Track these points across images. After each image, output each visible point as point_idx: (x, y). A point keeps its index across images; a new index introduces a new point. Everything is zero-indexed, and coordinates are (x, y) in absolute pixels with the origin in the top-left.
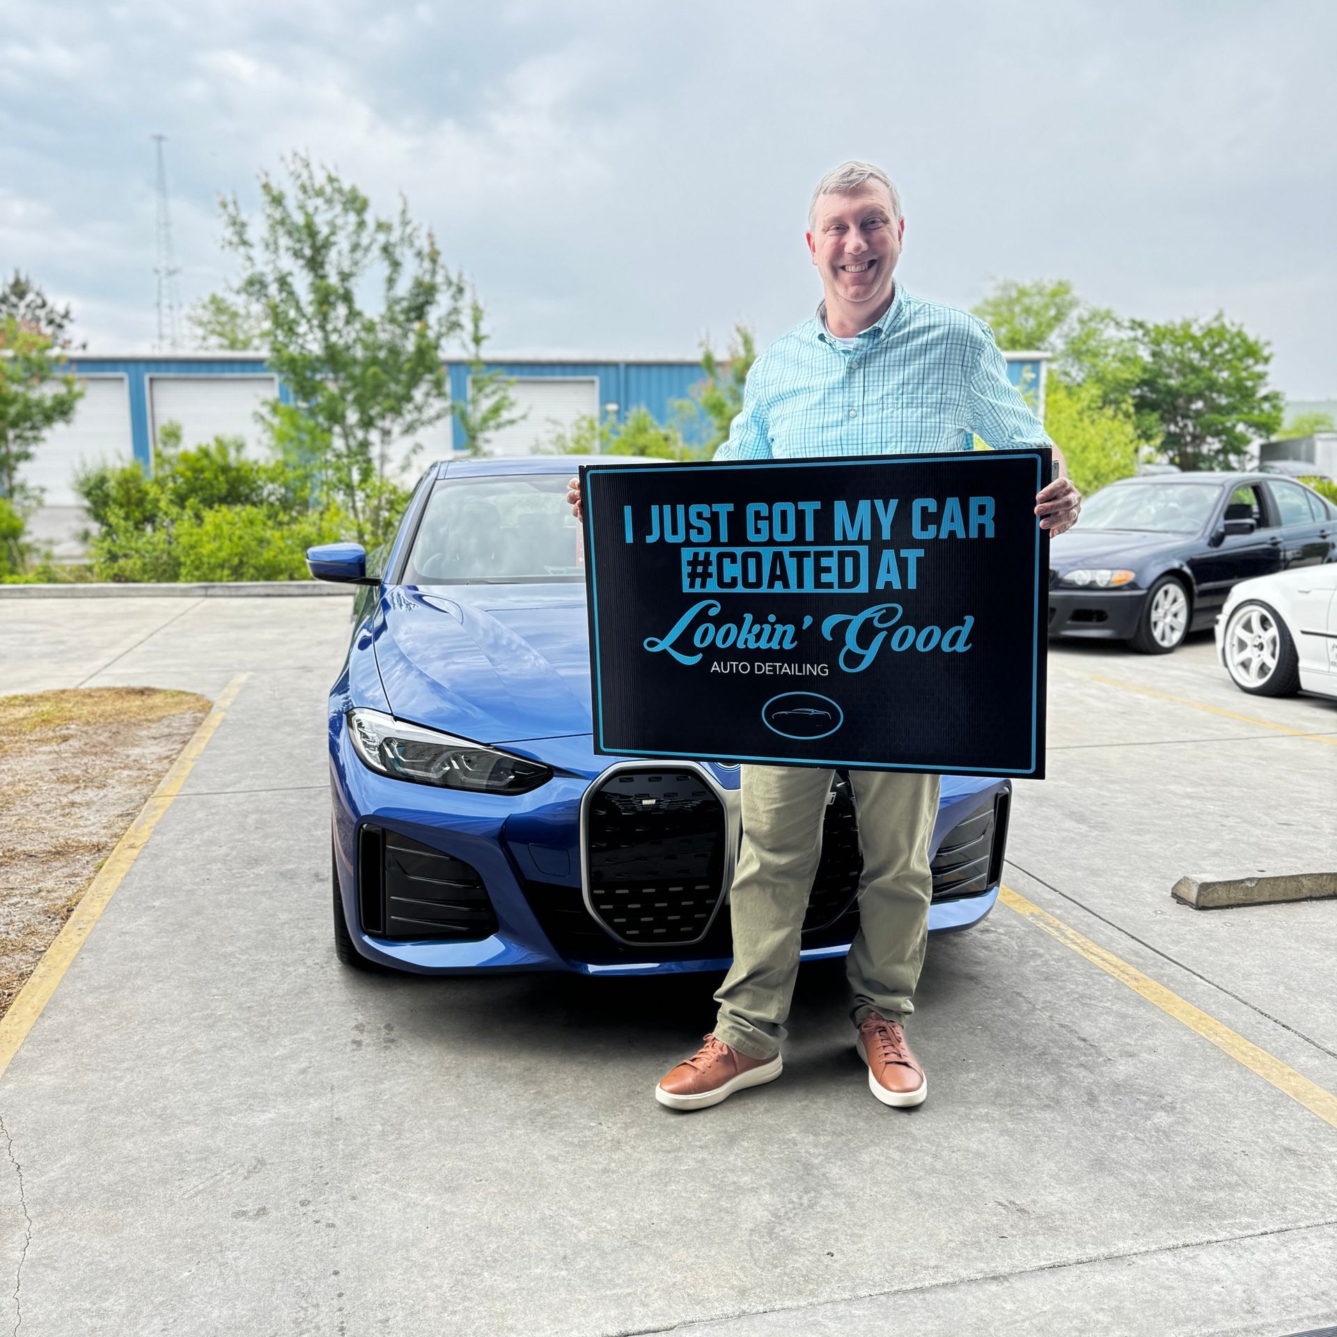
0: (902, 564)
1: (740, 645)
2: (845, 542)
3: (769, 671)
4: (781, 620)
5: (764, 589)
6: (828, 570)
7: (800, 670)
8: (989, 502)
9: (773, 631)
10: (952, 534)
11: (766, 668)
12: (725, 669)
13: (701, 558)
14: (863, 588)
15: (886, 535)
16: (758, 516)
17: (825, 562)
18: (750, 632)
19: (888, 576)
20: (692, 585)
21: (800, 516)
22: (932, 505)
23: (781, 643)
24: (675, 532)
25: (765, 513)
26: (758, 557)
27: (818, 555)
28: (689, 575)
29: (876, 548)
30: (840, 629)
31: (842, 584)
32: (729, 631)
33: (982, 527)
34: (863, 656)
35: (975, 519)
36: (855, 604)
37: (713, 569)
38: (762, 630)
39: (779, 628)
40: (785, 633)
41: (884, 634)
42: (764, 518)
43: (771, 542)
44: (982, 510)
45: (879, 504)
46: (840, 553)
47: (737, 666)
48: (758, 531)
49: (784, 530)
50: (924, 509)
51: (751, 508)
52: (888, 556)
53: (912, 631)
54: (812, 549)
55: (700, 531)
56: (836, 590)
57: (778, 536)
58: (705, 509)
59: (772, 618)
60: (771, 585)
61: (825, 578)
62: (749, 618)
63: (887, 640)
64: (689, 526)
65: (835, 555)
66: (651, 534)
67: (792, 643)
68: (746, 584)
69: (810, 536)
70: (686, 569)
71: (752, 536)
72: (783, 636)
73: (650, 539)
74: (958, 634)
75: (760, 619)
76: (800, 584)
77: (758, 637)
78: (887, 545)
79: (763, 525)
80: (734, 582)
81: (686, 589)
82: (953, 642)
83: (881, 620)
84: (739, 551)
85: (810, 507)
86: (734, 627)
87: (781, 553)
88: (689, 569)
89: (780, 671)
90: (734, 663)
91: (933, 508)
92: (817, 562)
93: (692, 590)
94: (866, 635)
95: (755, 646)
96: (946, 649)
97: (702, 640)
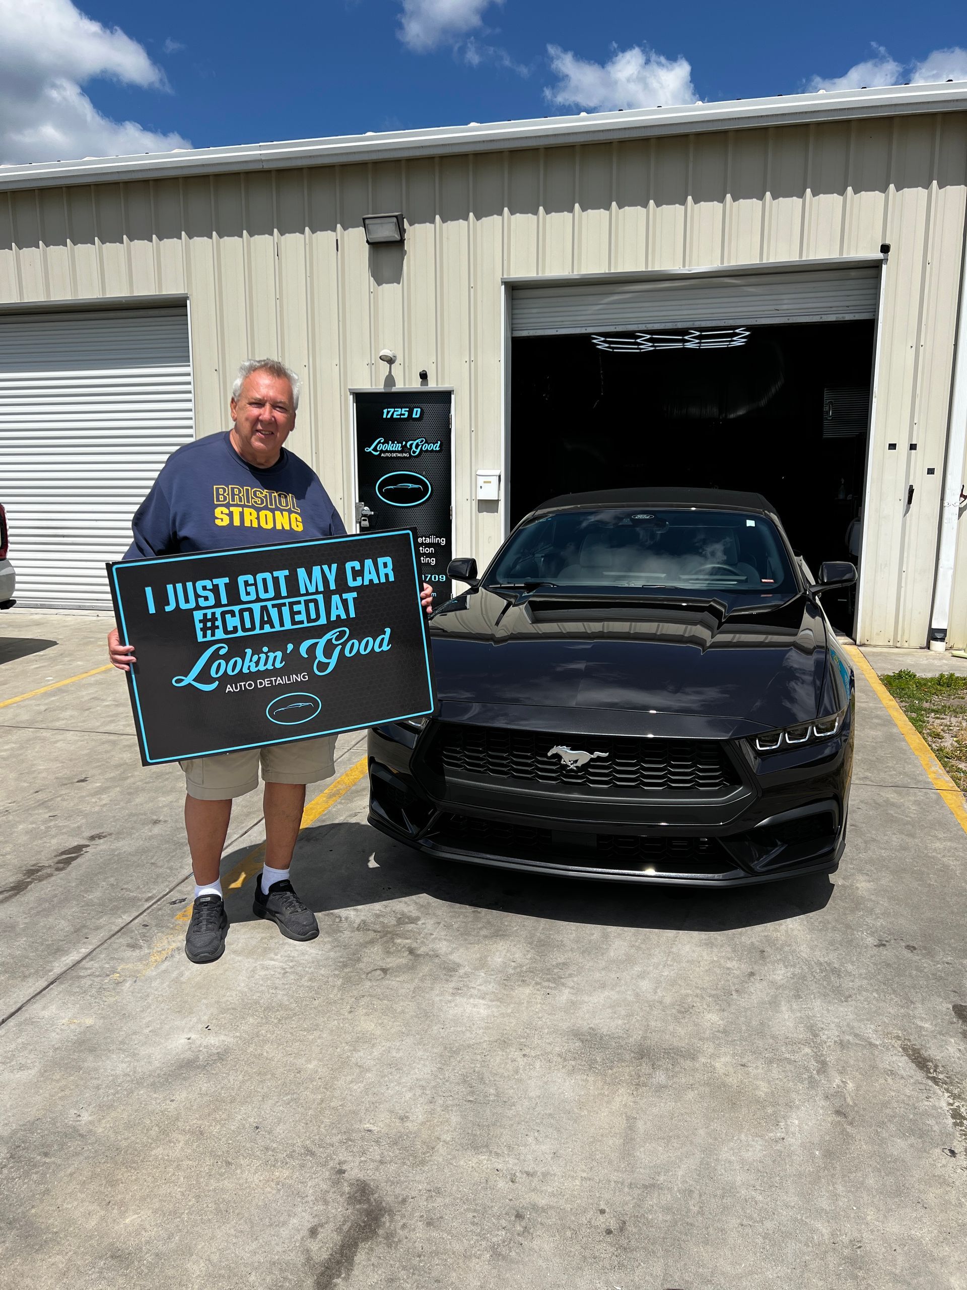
0: (345, 602)
1: (245, 671)
2: (308, 594)
3: (268, 684)
4: (272, 650)
5: (257, 631)
6: (299, 613)
7: (289, 680)
8: (388, 560)
9: (267, 657)
10: (371, 581)
11: (266, 683)
12: (236, 688)
13: (209, 616)
14: (323, 621)
15: (333, 586)
16: (246, 584)
17: (296, 608)
18: (251, 661)
19: (338, 611)
20: (205, 636)
21: (276, 581)
22: (357, 565)
23: (273, 664)
24: (187, 601)
25: (251, 581)
26: (250, 610)
28: (201, 629)
29: (328, 594)
30: (312, 649)
31: (309, 620)
32: (236, 662)
33: (387, 575)
34: (329, 663)
35: (383, 572)
36: (319, 632)
37: (219, 623)
38: (259, 658)
39: (272, 655)
40: (275, 657)
41: (340, 646)
42: (251, 585)
43: (258, 600)
44: (385, 565)
45: (325, 567)
46: (305, 601)
47: (245, 685)
48: (248, 594)
49: (266, 591)
50: (353, 568)
51: (241, 579)
52: (336, 599)
53: (356, 642)
54: (287, 601)
55: (206, 599)
56: (306, 625)
57: (263, 595)
58: (208, 584)
59: (265, 649)
60: (262, 628)
61: (298, 618)
62: (249, 651)
63: (342, 651)
64: (197, 596)
65: (303, 602)
66: (168, 604)
67: (281, 663)
68: (244, 629)
69: (284, 593)
70: (199, 626)
71: (244, 597)
72: (276, 659)
73: (168, 609)
74: (383, 639)
75: (257, 651)
76: (282, 624)
77: (257, 663)
78: (334, 592)
79: (249, 589)
80: (235, 630)
81: (200, 639)
82: (380, 646)
83: (337, 639)
84: (236, 608)
85: (282, 574)
86: (239, 660)
87: (266, 606)
88: (201, 625)
89: (275, 682)
90: (243, 684)
91: (358, 567)
92: (291, 609)
93: (205, 640)
94: (329, 649)
95: (256, 669)
96: (378, 650)
97: (217, 672)
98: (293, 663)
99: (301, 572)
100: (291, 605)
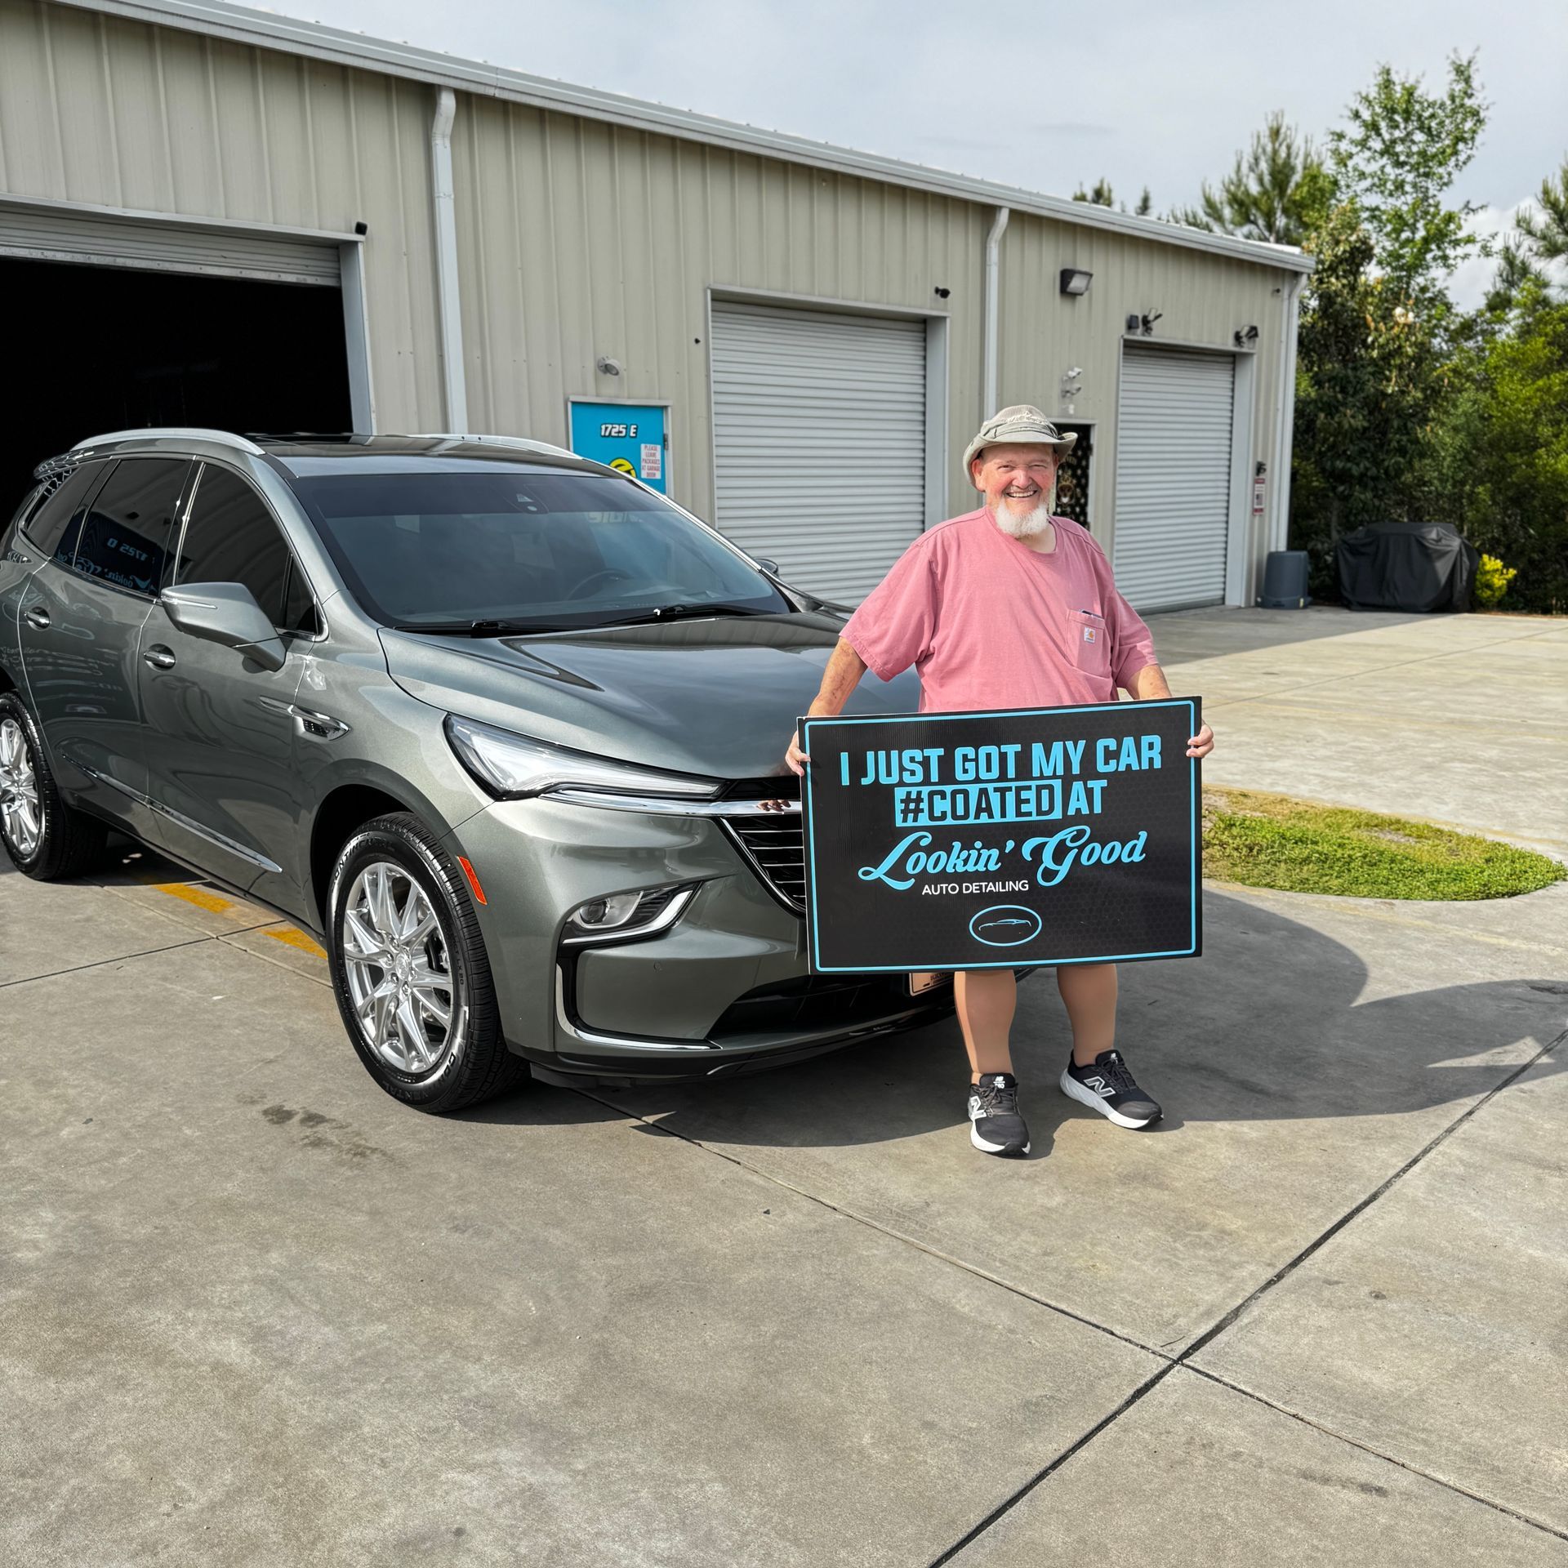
0: (1089, 793)
1: (950, 870)
2: (1042, 777)
3: (976, 890)
4: (986, 846)
5: (971, 820)
6: (1027, 801)
7: (1004, 887)
8: (1156, 740)
9: (979, 855)
10: (1129, 766)
11: (974, 888)
12: (936, 891)
13: (914, 796)
14: (1057, 814)
15: (1076, 770)
16: (965, 758)
17: (1024, 795)
18: (958, 857)
19: (1078, 803)
20: (905, 820)
21: (1003, 757)
22: (1112, 744)
23: (986, 866)
24: (889, 774)
25: (972, 755)
26: (966, 793)
28: (902, 811)
29: (1068, 780)
30: (1038, 851)
31: (1039, 812)
32: (939, 858)
33: (1151, 760)
34: (1058, 872)
35: (1146, 754)
36: (1050, 829)
37: (924, 805)
38: (969, 855)
39: (985, 853)
40: (990, 856)
41: (1076, 850)
42: (971, 760)
43: (977, 780)
44: (1151, 746)
45: (1070, 744)
46: (1037, 786)
47: (947, 888)
48: (965, 771)
49: (989, 769)
50: (1106, 748)
51: (959, 752)
52: (1078, 786)
53: (1098, 846)
54: (1013, 785)
55: (913, 773)
56: (1034, 818)
57: (983, 775)
58: (918, 755)
59: (978, 844)
60: (977, 816)
61: (1024, 808)
62: (957, 845)
63: (1078, 856)
64: (902, 769)
65: (1034, 788)
66: (866, 776)
67: (996, 864)
68: (955, 816)
69: (1011, 773)
70: (899, 806)
71: (959, 776)
72: (990, 859)
73: (865, 781)
74: (1135, 846)
75: (967, 846)
76: (1003, 815)
77: (966, 861)
78: (1077, 778)
79: (970, 766)
80: (944, 816)
81: (899, 823)
82: (1130, 854)
83: (1074, 840)
84: (948, 789)
85: (1011, 750)
86: (943, 855)
87: (986, 789)
88: (903, 806)
89: (986, 889)
90: (944, 886)
91: (1113, 747)
92: (1018, 795)
93: (905, 825)
94: (1060, 853)
95: (963, 869)
96: (1125, 859)
97: (915, 866)
98: (1012, 866)
100: (1019, 790)
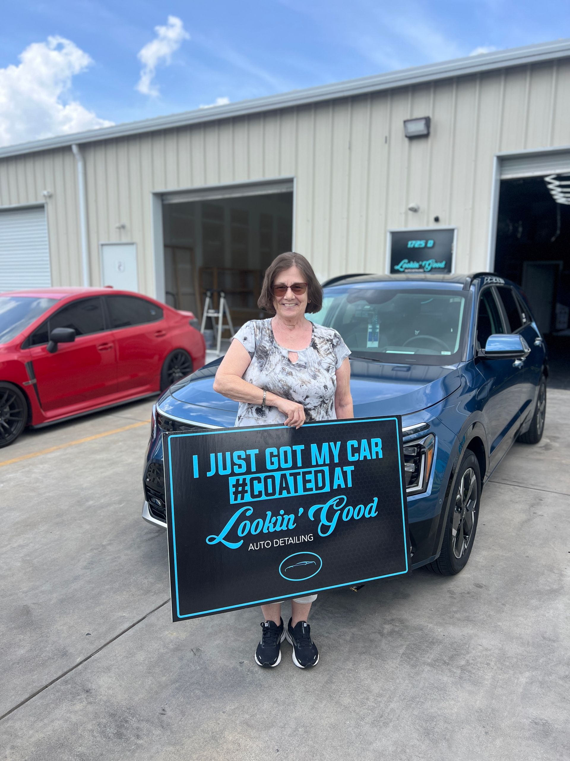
0: (345, 474)
1: (265, 531)
2: (317, 465)
3: (282, 543)
4: (287, 513)
5: (277, 496)
6: (310, 481)
7: (299, 540)
8: (379, 440)
9: (283, 519)
10: (365, 457)
11: (280, 542)
12: (257, 547)
13: (241, 482)
14: (327, 489)
15: (336, 460)
16: (272, 455)
17: (308, 477)
18: (270, 522)
19: (339, 481)
20: (236, 499)
21: (294, 453)
22: (355, 443)
23: (287, 526)
24: (225, 468)
25: (275, 453)
26: (273, 477)
27: (304, 474)
28: (234, 493)
29: (332, 466)
30: (317, 513)
31: (317, 488)
32: (258, 523)
33: (377, 453)
34: (330, 526)
35: (374, 449)
36: (323, 498)
37: (248, 488)
38: (277, 520)
39: (286, 517)
40: (289, 519)
41: (339, 512)
42: (275, 456)
43: (280, 469)
44: (376, 445)
45: (332, 444)
46: (315, 471)
47: (264, 544)
48: (272, 463)
49: (286, 462)
50: (352, 446)
51: (268, 451)
52: (338, 470)
53: (351, 508)
54: (301, 471)
55: (240, 466)
56: (314, 492)
57: (283, 465)
58: (243, 454)
60: (280, 493)
61: (308, 486)
62: (269, 513)
63: (340, 516)
64: (233, 464)
65: (313, 473)
66: (210, 471)
67: (293, 525)
68: (267, 494)
69: (300, 464)
70: (232, 490)
71: (269, 467)
72: (289, 521)
73: (209, 474)
74: (372, 507)
75: (275, 514)
76: (296, 491)
77: (275, 524)
78: (337, 465)
80: (260, 494)
81: (232, 502)
82: (370, 513)
83: (337, 505)
84: (262, 476)
85: (299, 448)
86: (261, 521)
87: (285, 474)
88: (234, 489)
89: (288, 543)
90: (262, 542)
91: (356, 445)
92: (304, 477)
93: (236, 502)
94: (330, 514)
95: (274, 530)
96: (367, 516)
97: (243, 532)
98: (303, 525)
99: (314, 447)
